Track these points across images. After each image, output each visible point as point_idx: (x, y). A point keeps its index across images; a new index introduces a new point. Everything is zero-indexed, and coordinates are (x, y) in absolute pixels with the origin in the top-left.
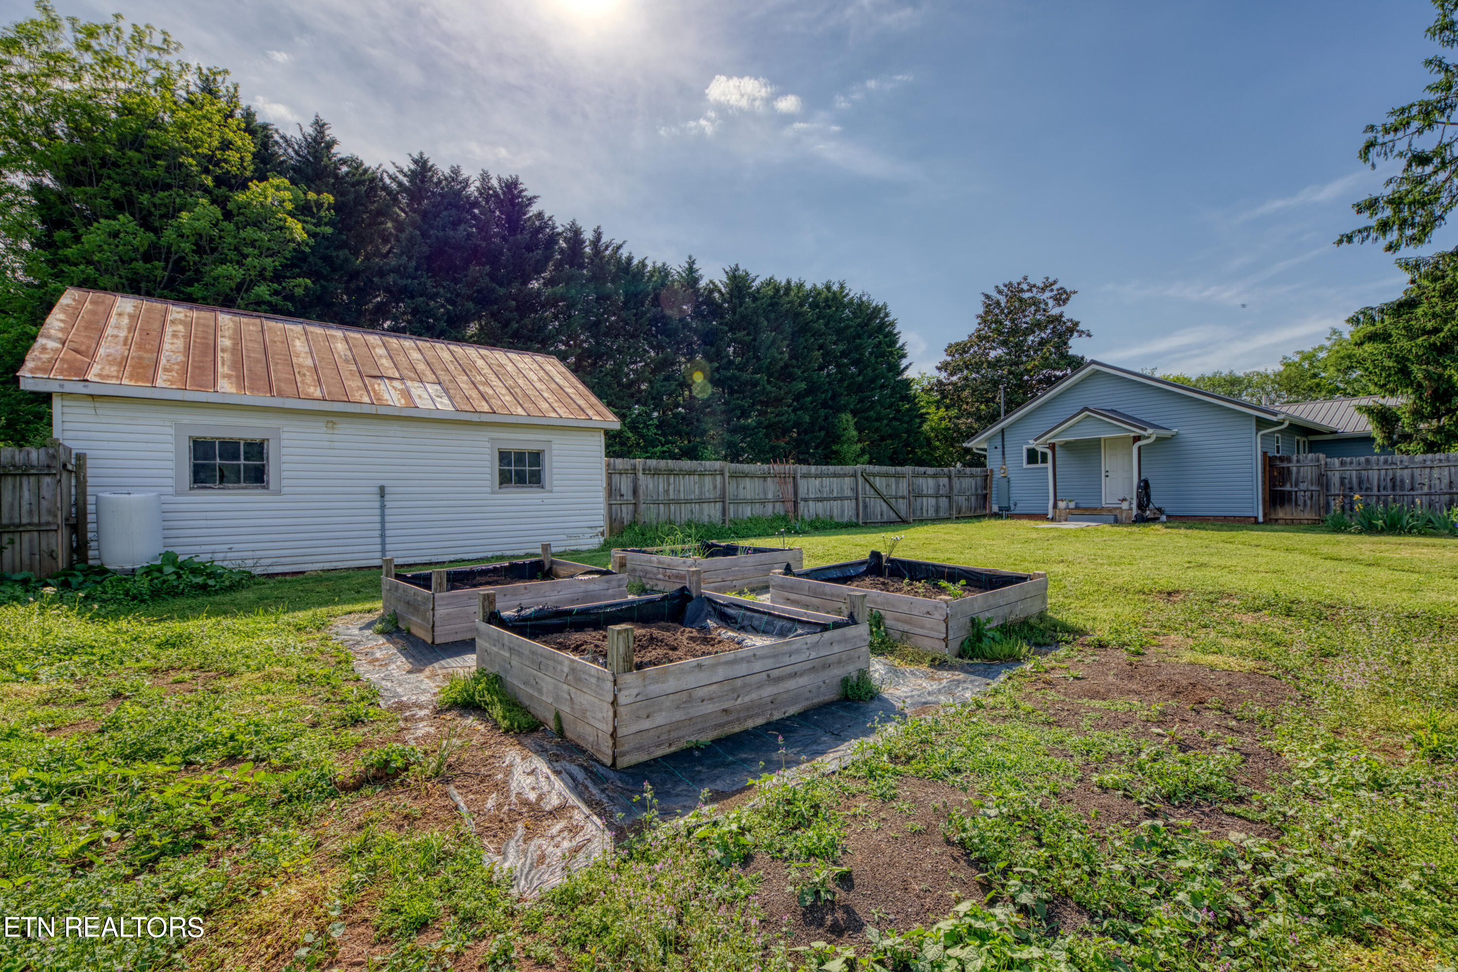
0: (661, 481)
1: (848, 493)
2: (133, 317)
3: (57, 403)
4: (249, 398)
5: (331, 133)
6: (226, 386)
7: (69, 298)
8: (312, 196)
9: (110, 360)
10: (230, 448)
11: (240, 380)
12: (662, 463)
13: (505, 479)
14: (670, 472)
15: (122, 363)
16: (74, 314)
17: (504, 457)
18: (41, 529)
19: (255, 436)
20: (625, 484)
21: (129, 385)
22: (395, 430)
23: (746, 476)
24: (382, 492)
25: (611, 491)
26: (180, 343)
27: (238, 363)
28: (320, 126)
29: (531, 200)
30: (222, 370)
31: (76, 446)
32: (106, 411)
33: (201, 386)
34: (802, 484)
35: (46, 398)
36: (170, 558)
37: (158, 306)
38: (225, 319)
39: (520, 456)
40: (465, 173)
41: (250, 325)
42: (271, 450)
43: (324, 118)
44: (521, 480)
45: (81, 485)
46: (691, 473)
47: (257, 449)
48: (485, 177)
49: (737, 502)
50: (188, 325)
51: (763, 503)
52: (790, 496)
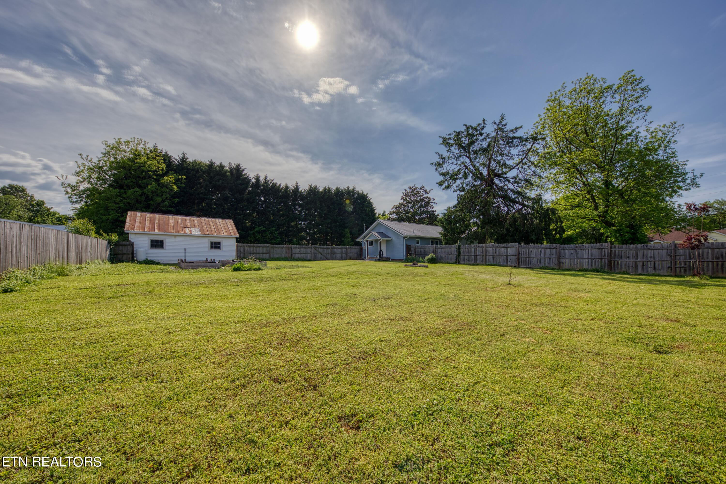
0: (251, 249)
1: (309, 252)
2: (141, 217)
3: (130, 235)
4: (160, 233)
5: (187, 156)
6: (156, 231)
7: (129, 213)
8: (180, 177)
9: (138, 227)
10: (157, 241)
11: (159, 230)
12: (252, 245)
13: (212, 247)
14: (254, 247)
15: (139, 227)
16: (131, 217)
17: (212, 243)
18: (128, 254)
19: (162, 239)
20: (242, 249)
21: (141, 231)
22: (188, 238)
23: (276, 248)
24: (185, 249)
25: (237, 250)
26: (149, 222)
27: (159, 226)
28: (184, 154)
29: (243, 170)
30: (156, 227)
31: (132, 241)
32: (137, 235)
33: (152, 231)
34: (294, 250)
35: (128, 233)
36: (147, 259)
37: (144, 214)
38: (157, 216)
39: (215, 243)
40: (224, 164)
41: (161, 216)
42: (164, 242)
43: (185, 152)
44: (215, 248)
45: (133, 247)
46: (260, 247)
47: (162, 242)
48: (230, 164)
49: (274, 254)
50: (150, 218)
51: (282, 254)
52: (290, 252)
